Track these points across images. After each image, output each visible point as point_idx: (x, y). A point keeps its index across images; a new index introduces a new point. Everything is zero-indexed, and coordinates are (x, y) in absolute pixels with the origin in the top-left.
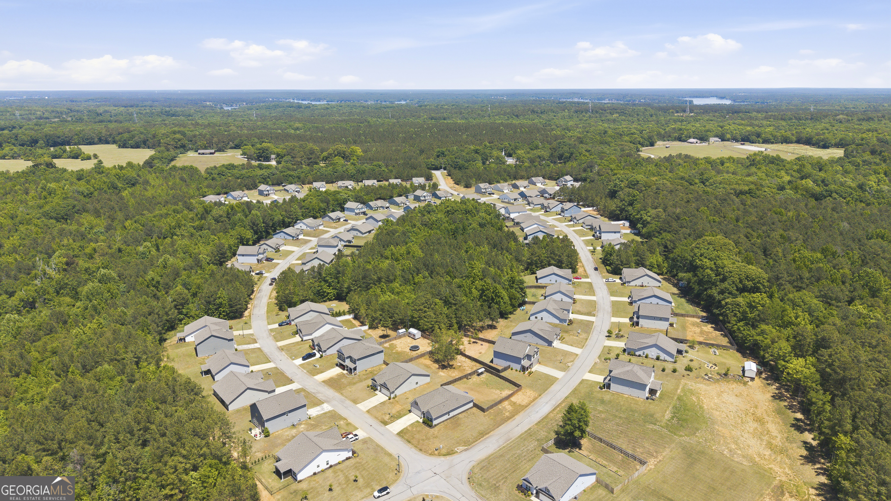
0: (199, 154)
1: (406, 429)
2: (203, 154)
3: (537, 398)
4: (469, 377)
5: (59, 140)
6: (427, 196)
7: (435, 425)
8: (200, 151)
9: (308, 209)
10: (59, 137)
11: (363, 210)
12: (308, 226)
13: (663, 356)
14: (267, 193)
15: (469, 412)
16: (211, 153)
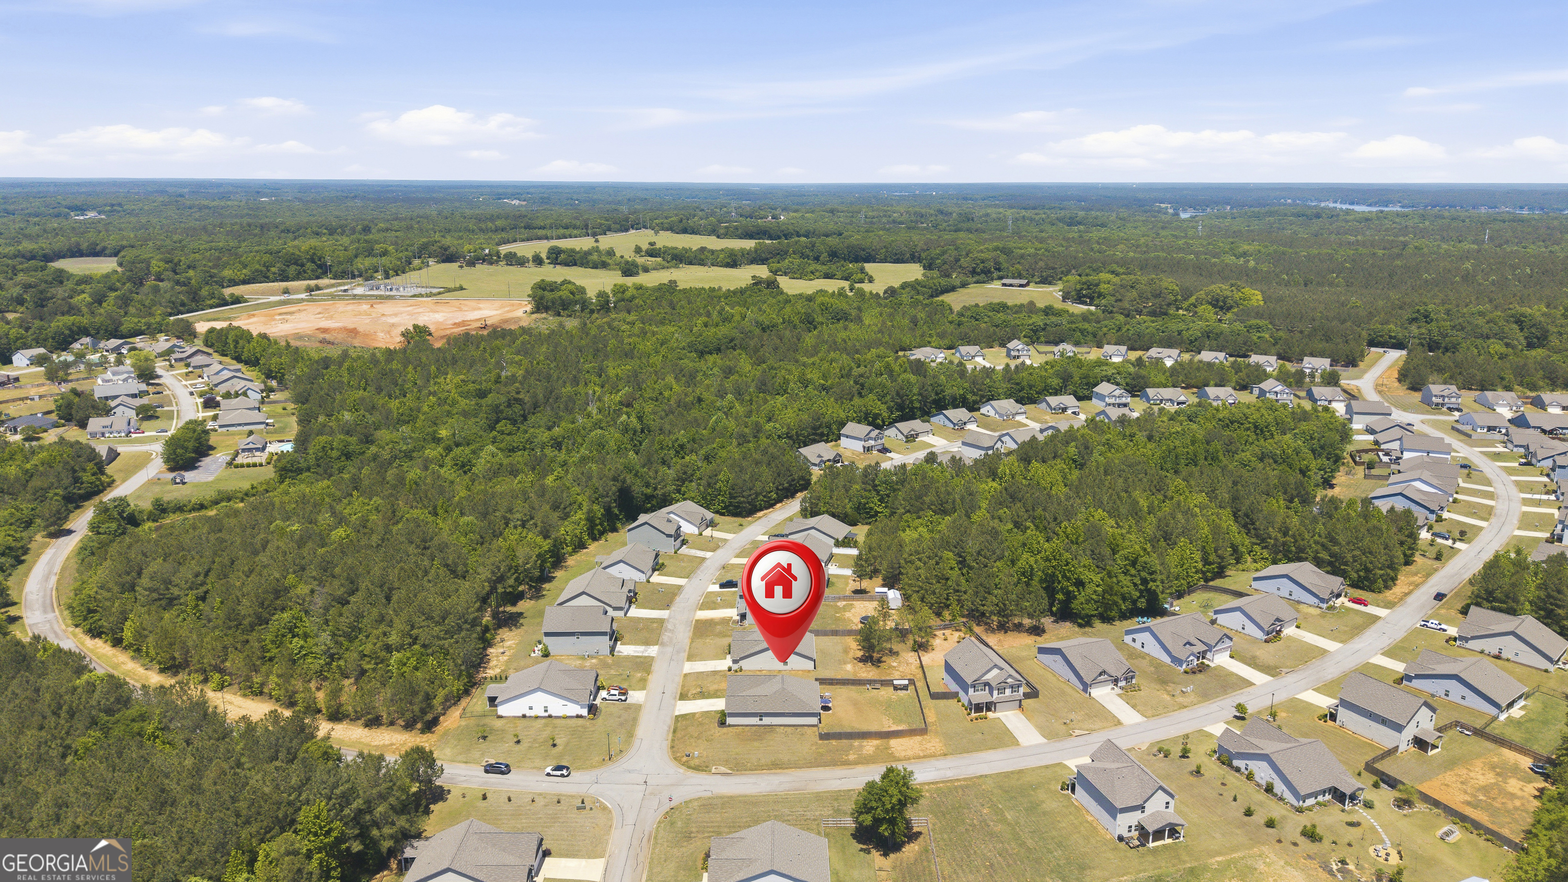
0: (1004, 285)
1: (694, 714)
2: (1011, 285)
3: (934, 756)
4: (878, 686)
5: (862, 253)
6: (1282, 392)
7: (729, 726)
8: (1005, 281)
9: (1017, 384)
10: (864, 250)
11: (1124, 400)
12: (997, 412)
13: (1279, 787)
14: (1016, 353)
15: (799, 729)
16: (1021, 286)
